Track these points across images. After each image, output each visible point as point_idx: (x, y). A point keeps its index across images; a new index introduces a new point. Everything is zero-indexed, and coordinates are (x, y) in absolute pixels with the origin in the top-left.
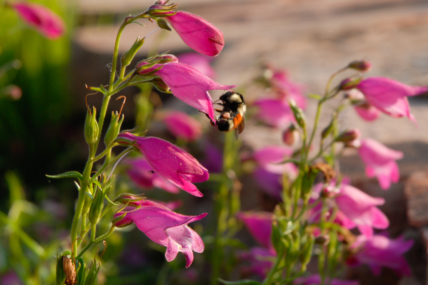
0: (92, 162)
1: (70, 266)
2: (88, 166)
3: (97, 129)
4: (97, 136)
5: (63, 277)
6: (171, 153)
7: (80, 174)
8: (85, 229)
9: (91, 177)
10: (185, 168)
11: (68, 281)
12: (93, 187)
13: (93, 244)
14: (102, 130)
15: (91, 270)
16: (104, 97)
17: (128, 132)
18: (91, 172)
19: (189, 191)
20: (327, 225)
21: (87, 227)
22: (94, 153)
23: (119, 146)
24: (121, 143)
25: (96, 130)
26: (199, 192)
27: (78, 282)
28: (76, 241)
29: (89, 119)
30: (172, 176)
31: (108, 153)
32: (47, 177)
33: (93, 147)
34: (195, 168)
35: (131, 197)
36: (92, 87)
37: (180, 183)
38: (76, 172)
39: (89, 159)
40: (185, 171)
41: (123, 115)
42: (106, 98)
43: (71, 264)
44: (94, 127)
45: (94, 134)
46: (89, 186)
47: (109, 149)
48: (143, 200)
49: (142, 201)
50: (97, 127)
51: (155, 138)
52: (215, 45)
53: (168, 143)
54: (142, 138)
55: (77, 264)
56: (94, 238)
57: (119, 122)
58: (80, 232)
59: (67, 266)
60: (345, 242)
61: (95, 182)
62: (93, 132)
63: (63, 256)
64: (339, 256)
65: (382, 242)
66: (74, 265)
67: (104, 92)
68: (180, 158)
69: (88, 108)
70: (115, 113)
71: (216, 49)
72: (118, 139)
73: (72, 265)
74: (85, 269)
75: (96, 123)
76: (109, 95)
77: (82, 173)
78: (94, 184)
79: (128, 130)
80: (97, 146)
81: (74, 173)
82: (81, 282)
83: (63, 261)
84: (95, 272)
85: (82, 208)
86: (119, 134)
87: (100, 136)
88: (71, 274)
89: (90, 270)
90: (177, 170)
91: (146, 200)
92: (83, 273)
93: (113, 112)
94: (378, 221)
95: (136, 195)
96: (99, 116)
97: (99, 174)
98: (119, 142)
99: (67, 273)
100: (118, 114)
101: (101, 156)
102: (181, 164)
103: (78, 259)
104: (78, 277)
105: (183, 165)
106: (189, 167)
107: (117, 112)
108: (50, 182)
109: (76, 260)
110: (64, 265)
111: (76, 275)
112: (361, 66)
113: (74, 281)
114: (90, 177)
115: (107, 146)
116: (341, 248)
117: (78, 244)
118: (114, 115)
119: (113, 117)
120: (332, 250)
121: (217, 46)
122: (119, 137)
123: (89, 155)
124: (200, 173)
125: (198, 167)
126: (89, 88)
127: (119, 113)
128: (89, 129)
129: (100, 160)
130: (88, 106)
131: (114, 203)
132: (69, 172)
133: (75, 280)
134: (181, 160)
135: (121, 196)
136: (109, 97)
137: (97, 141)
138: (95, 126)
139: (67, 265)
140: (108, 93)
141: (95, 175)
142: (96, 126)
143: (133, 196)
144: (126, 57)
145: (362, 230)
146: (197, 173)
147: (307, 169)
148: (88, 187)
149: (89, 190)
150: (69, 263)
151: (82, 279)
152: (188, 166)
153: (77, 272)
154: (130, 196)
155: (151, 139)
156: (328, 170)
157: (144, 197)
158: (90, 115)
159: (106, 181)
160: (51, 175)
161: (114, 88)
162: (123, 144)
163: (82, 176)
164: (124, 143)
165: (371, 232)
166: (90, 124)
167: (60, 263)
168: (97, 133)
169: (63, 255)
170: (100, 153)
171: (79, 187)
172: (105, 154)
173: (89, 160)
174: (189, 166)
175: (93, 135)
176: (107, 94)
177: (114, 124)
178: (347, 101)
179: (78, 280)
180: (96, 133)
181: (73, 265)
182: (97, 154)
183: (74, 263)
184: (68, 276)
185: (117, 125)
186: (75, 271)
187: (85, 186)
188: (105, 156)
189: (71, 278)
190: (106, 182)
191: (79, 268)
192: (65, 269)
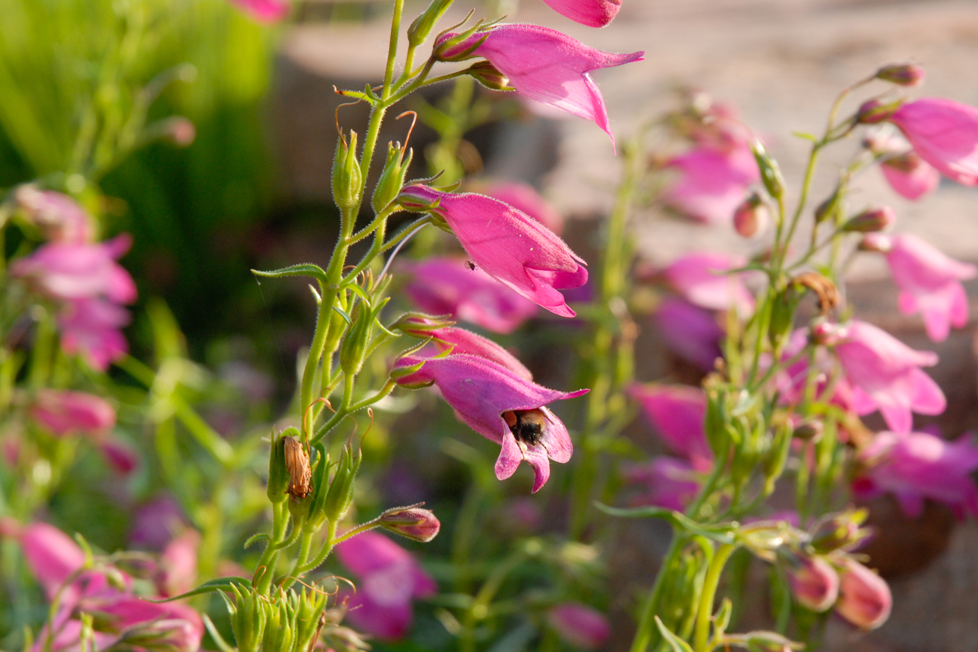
0: (348, 246)
1: (300, 458)
2: (339, 252)
3: (358, 177)
4: (358, 192)
5: (283, 480)
6: (512, 226)
7: (321, 269)
8: (329, 385)
9: (344, 277)
10: (540, 258)
11: (294, 487)
12: (348, 298)
13: (347, 415)
14: (368, 180)
15: (342, 467)
16: (372, 111)
17: (421, 182)
18: (344, 266)
19: (547, 305)
20: (818, 407)
21: (333, 381)
22: (350, 226)
23: (403, 212)
24: (407, 207)
25: (356, 179)
26: (567, 308)
27: (315, 490)
28: (311, 409)
29: (341, 156)
30: (512, 273)
31: (380, 228)
32: (253, 275)
33: (350, 214)
34: (561, 258)
35: (425, 320)
36: (348, 90)
37: (529, 288)
38: (314, 265)
39: (340, 238)
40: (541, 264)
41: (411, 149)
42: (376, 112)
43: (301, 452)
44: (353, 173)
45: (352, 187)
46: (338, 295)
47: (382, 218)
48: (449, 327)
49: (448, 329)
50: (358, 173)
51: (478, 197)
52: (604, 3)
53: (505, 206)
54: (451, 195)
55: (312, 455)
56: (349, 403)
57: (402, 163)
58: (319, 389)
59: (293, 457)
60: (851, 445)
61: (352, 288)
62: (350, 182)
63: (284, 437)
64: (838, 472)
65: (930, 448)
66: (308, 456)
67: (371, 101)
68: (529, 236)
69: (341, 133)
70: (395, 145)
71: (605, 13)
72: (402, 197)
73: (303, 455)
74: (329, 466)
75: (355, 165)
76: (382, 106)
77: (325, 268)
78: (348, 291)
79: (422, 180)
80: (357, 213)
81: (309, 267)
82: (320, 491)
83: (285, 446)
84: (348, 471)
85: (324, 341)
86: (404, 186)
87: (363, 192)
88: (301, 474)
89: (339, 468)
90: (524, 262)
91: (454, 328)
92: (324, 472)
93: (391, 143)
94: (924, 397)
95: (436, 317)
96: (362, 150)
97: (359, 270)
98: (403, 205)
99: (293, 470)
100: (401, 147)
101: (365, 233)
102: (532, 249)
103: (314, 445)
104: (314, 480)
105: (536, 250)
106: (548, 255)
107: (398, 143)
108: (259, 284)
109: (311, 445)
110: (287, 454)
111: (310, 476)
112: (903, 76)
113: (307, 488)
114: (341, 277)
115: (378, 213)
116: (843, 456)
117: (314, 413)
118: (392, 149)
119: (391, 153)
120: (826, 460)
121: (607, 6)
122: (403, 194)
123: (341, 231)
124: (571, 268)
125: (566, 256)
126: (341, 93)
127: (402, 145)
128: (342, 177)
129: (362, 241)
130: (340, 128)
131: (389, 332)
132: (300, 265)
133: (309, 487)
134: (532, 240)
135: (403, 317)
136: (383, 111)
137: (358, 202)
138: (354, 170)
139: (293, 455)
140: (381, 102)
141: (352, 272)
142: (357, 170)
143: (430, 319)
144: (418, 28)
145: (890, 417)
146: (565, 267)
147: (782, 283)
148: (336, 297)
149: (339, 303)
150: (298, 451)
151: (322, 484)
152: (546, 253)
153: (314, 470)
154: (422, 319)
155: (470, 196)
156: (826, 289)
157: (451, 322)
158: (345, 148)
159: (373, 287)
160: (262, 270)
161: (392, 92)
162: (412, 207)
163: (324, 273)
164: (415, 205)
165: (908, 421)
166: (343, 166)
167: (278, 450)
168: (358, 185)
169: (284, 435)
170: (364, 227)
171: (319, 298)
172: (374, 230)
173: (339, 242)
174: (549, 253)
175: (350, 188)
176: (378, 105)
177: (393, 168)
178: (867, 156)
179: (315, 485)
180: (355, 186)
181: (305, 455)
182: (356, 230)
183: (306, 452)
184: (294, 476)
185: (399, 170)
186: (308, 467)
187: (330, 294)
188: (373, 232)
189: (301, 482)
190: (374, 289)
191: (317, 461)
192: (289, 462)
